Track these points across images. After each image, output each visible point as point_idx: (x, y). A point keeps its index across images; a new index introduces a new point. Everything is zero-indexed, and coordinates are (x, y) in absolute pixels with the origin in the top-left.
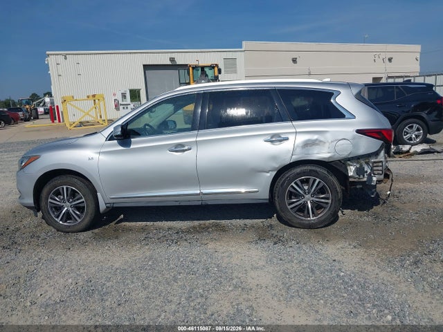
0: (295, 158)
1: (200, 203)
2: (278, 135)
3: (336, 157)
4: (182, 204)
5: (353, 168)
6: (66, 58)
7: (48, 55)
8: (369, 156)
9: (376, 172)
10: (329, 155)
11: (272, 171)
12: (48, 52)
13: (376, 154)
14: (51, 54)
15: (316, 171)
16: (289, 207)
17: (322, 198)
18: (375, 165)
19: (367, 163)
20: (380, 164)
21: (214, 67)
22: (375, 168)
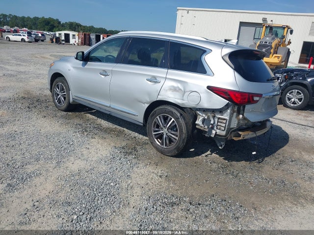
0: (160, 98)
1: (109, 113)
2: (155, 77)
3: (186, 104)
4: (101, 110)
5: (201, 118)
7: (178, 10)
8: (213, 111)
9: (219, 127)
10: (184, 102)
11: (147, 103)
12: (178, 8)
13: (221, 111)
14: (180, 10)
15: (172, 112)
16: (154, 133)
17: (173, 134)
18: (220, 120)
19: (214, 117)
20: (225, 121)
22: (219, 124)
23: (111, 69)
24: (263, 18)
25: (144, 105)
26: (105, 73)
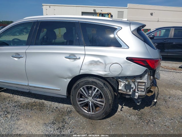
0: (82, 72)
1: (28, 91)
2: (74, 55)
5: (123, 84)
6: (50, 7)
7: (43, 5)
8: (134, 77)
9: (139, 89)
10: (105, 73)
11: (68, 78)
12: (43, 4)
13: (141, 76)
14: (44, 5)
15: (96, 83)
16: (79, 103)
18: (140, 84)
19: (134, 82)
20: (144, 84)
21: (108, 14)
22: (139, 87)
23: (24, 51)
24: (94, 10)
25: (66, 80)
26: (18, 56)
